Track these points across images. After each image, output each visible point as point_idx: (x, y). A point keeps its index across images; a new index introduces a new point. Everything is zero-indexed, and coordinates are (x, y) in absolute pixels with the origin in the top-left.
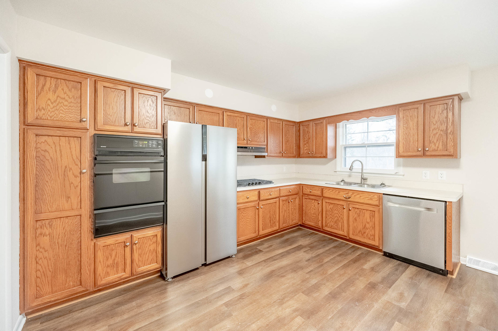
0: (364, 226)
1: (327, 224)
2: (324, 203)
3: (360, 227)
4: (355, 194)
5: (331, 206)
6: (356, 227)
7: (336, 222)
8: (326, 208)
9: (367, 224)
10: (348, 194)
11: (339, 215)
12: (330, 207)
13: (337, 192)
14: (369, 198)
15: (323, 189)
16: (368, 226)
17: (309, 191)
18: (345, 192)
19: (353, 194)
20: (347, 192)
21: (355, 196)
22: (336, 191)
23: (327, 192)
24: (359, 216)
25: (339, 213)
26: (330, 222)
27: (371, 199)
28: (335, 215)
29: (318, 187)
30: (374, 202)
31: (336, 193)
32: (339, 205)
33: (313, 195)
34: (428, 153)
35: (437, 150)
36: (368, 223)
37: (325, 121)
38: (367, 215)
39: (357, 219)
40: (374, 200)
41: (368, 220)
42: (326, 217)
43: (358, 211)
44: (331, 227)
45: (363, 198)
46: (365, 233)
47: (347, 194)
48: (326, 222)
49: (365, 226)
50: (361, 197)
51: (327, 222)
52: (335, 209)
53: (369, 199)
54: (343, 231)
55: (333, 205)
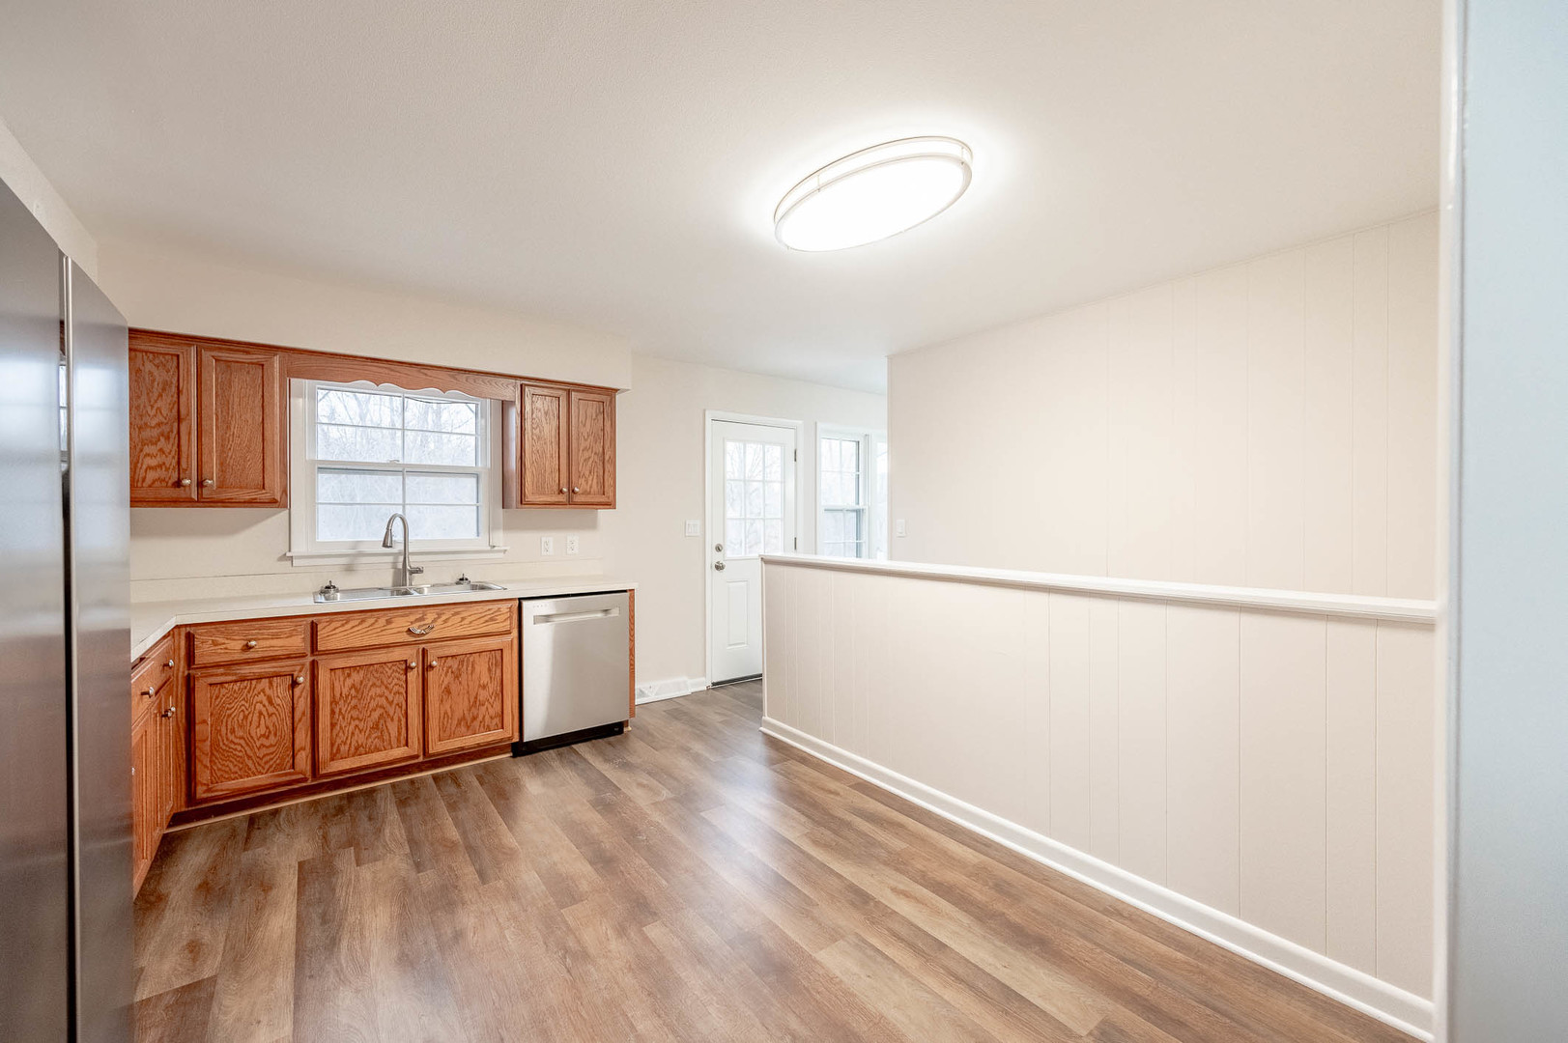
0: (472, 700)
1: (338, 750)
2: (323, 677)
3: (462, 706)
4: (444, 617)
5: (356, 677)
6: (450, 714)
7: (376, 726)
8: (333, 689)
9: (481, 692)
10: (422, 619)
11: (387, 698)
12: (349, 682)
13: (382, 621)
14: (486, 618)
15: (314, 627)
16: (483, 695)
17: (238, 645)
18: (412, 618)
19: (439, 618)
20: (418, 616)
21: (445, 621)
22: (376, 621)
23: (337, 631)
24: (457, 677)
25: (387, 693)
26: (353, 733)
27: (492, 619)
28: (373, 704)
29: (285, 623)
30: (502, 625)
31: (376, 626)
32: (390, 665)
33: (262, 660)
34: (577, 499)
35: (589, 493)
36: (484, 687)
37: (277, 359)
38: (482, 665)
39: (454, 688)
40: (500, 618)
41: (485, 679)
42: (333, 725)
43: (454, 664)
44: (357, 751)
45: (471, 623)
46: (474, 719)
47: (417, 620)
48: (332, 745)
49: (476, 698)
50: (463, 619)
51: (339, 741)
52: (371, 683)
53: (487, 621)
54: (407, 745)
55: (362, 673)
